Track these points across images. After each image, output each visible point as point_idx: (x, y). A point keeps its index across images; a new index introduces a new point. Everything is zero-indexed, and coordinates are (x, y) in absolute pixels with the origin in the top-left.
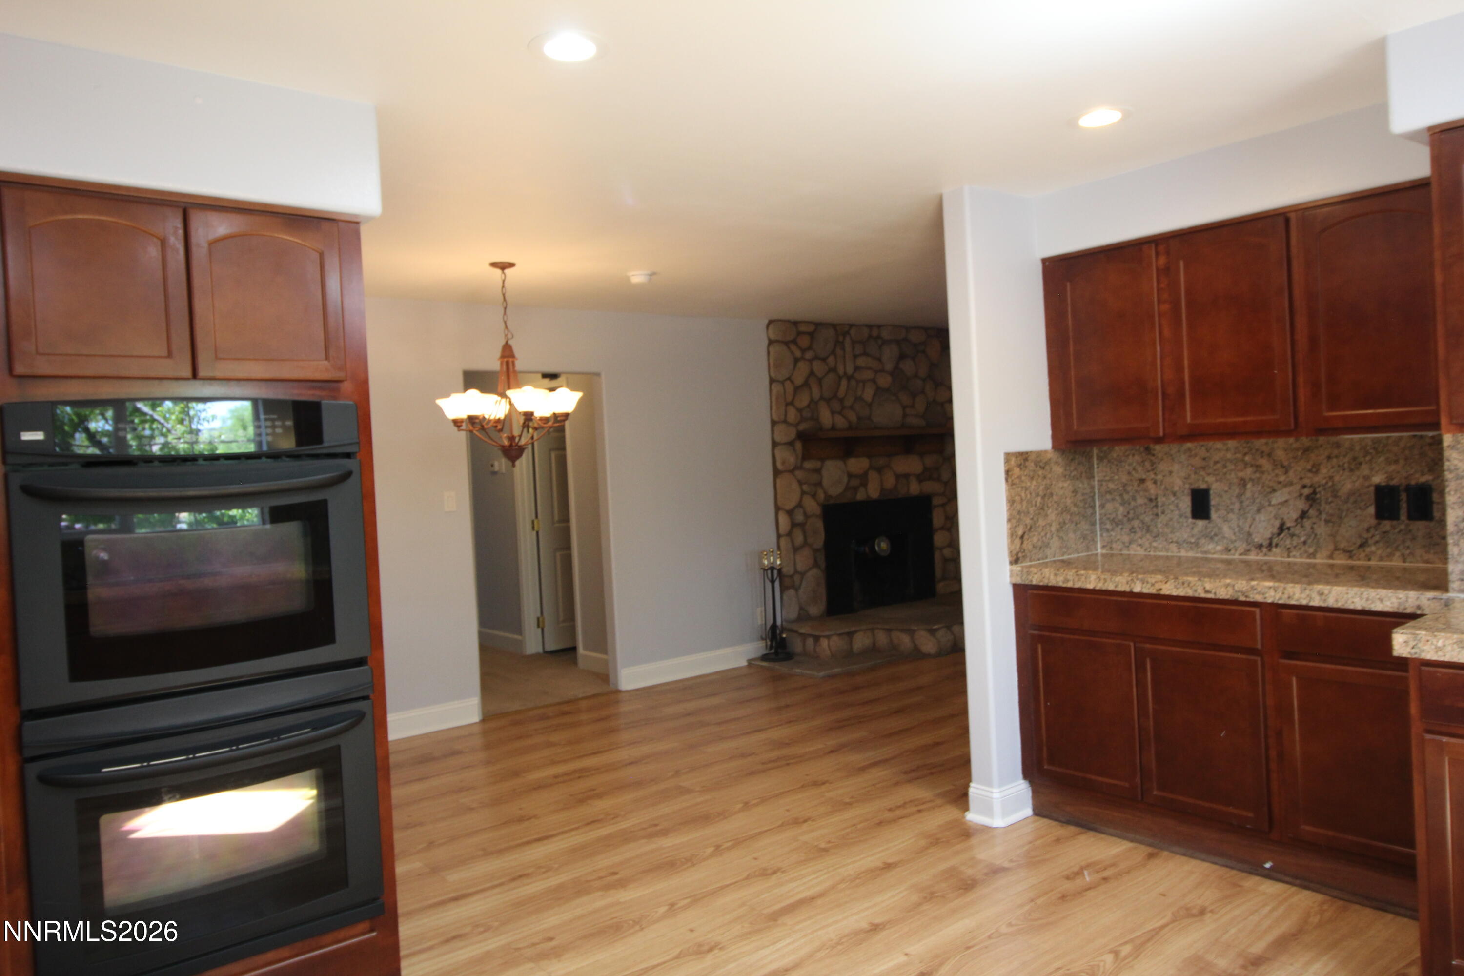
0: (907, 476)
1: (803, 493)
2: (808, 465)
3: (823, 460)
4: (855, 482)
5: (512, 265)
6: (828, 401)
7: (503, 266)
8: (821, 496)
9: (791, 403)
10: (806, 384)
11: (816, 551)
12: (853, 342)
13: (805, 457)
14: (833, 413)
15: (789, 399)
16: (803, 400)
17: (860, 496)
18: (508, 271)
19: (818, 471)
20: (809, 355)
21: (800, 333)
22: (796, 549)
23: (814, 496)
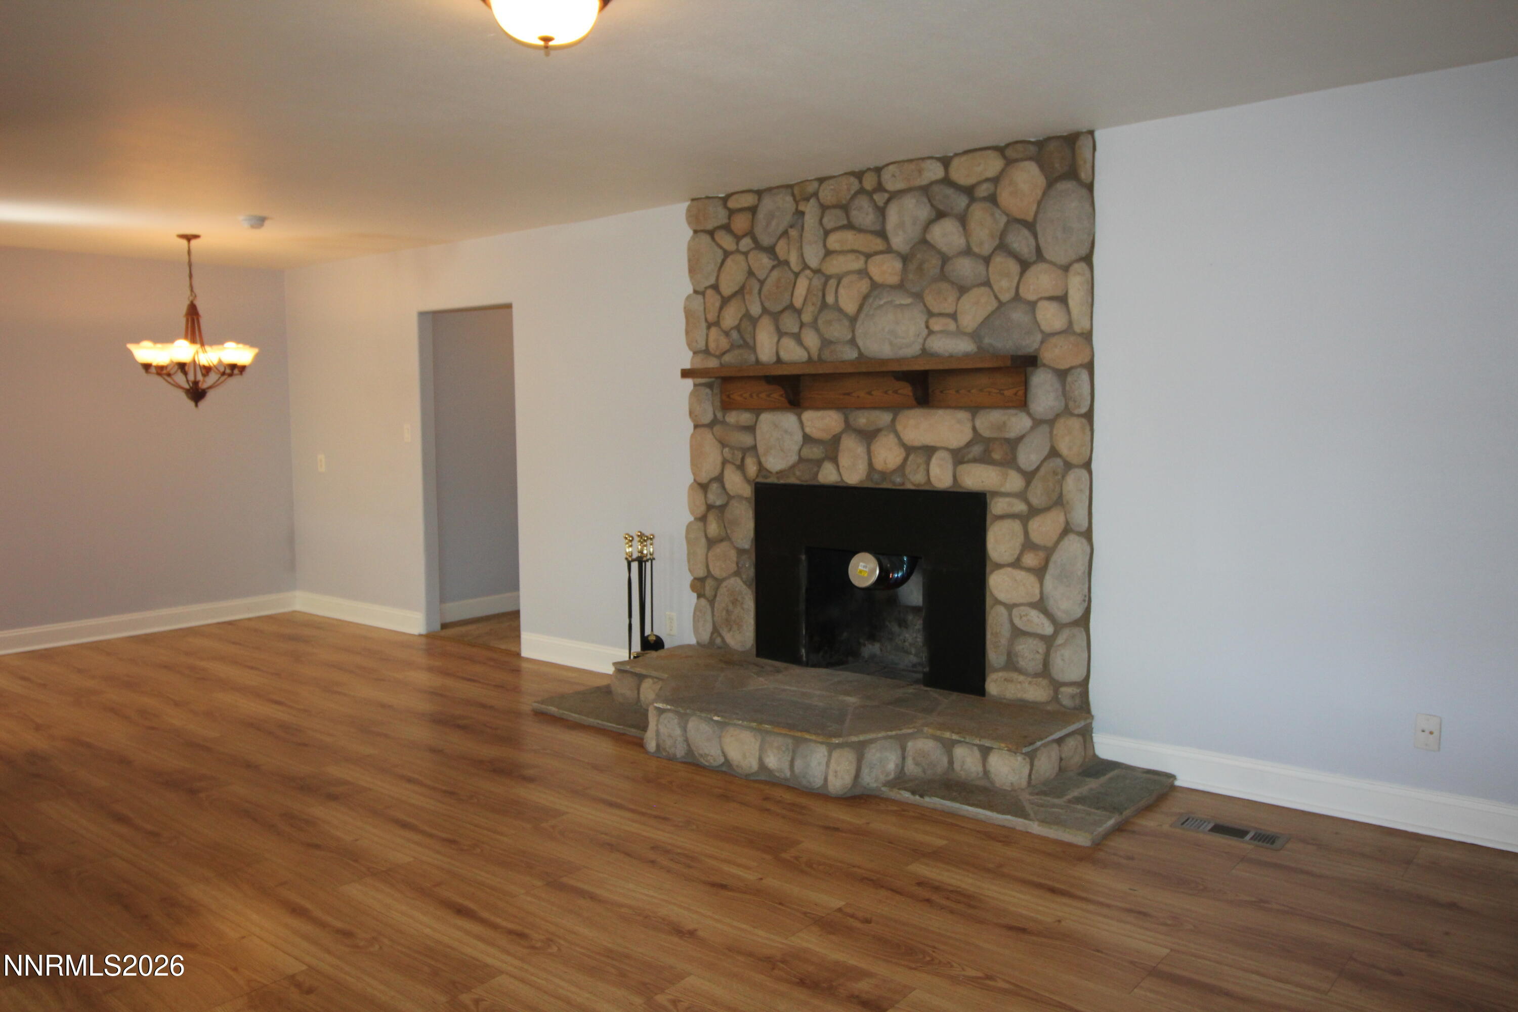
0: (929, 451)
1: (725, 462)
2: (733, 417)
3: (757, 411)
4: (815, 452)
5: (196, 237)
6: (776, 317)
7: (189, 238)
8: (752, 468)
9: (717, 324)
10: (740, 292)
11: (741, 552)
12: (824, 208)
13: (727, 405)
14: (781, 334)
15: (712, 317)
16: (730, 317)
17: (828, 475)
18: (194, 242)
19: (751, 429)
20: (746, 243)
21: (732, 212)
22: (711, 543)
23: (741, 467)
